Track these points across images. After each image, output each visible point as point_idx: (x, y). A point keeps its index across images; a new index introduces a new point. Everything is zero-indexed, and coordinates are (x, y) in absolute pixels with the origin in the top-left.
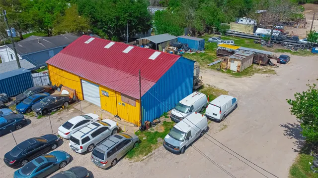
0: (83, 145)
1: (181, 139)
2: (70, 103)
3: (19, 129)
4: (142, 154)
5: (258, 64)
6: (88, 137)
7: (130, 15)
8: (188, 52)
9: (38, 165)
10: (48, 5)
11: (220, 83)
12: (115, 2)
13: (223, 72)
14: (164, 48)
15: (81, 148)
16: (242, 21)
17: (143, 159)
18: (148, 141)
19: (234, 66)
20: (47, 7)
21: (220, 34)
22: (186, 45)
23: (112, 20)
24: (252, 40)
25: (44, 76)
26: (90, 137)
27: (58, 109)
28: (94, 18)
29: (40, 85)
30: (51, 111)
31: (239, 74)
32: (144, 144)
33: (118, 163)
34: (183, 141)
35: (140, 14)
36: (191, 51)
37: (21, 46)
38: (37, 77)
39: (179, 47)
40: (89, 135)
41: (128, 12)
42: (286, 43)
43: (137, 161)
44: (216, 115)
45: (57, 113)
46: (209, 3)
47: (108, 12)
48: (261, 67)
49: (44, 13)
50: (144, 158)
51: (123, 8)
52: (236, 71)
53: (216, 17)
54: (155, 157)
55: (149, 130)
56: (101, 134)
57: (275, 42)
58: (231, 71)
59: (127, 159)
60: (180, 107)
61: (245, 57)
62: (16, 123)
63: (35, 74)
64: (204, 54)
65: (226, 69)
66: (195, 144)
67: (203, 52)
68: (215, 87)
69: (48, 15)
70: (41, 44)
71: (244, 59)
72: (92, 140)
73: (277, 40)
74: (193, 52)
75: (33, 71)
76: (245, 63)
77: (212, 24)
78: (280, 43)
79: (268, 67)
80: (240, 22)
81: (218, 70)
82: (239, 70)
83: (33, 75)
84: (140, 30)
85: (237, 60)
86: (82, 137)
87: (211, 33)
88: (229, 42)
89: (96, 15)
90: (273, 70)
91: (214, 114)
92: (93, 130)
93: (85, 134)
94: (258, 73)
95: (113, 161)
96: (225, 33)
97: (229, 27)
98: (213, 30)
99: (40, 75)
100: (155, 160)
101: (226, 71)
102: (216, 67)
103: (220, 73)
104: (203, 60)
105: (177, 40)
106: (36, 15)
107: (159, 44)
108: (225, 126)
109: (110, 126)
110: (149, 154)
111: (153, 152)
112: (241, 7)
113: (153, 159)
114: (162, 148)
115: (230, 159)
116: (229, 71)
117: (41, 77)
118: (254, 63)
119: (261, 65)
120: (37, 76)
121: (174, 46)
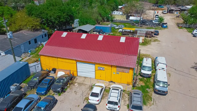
0: (119, 105)
4: (149, 101)
6: (119, 99)
15: (119, 107)
24: (130, 24)
25: (37, 65)
27: (67, 86)
29: (35, 71)
30: (64, 89)
31: (143, 44)
34: (167, 87)
36: (106, 34)
38: (32, 66)
42: (148, 24)
48: (150, 39)
50: (152, 102)
52: (142, 42)
57: (142, 24)
73: (142, 22)
78: (144, 24)
79: (153, 38)
80: (114, 14)
83: (30, 65)
85: (142, 36)
86: (117, 100)
87: (104, 22)
92: (118, 93)
96: (112, 21)
98: (105, 19)
100: (159, 102)
109: (121, 88)
111: (153, 98)
114: (154, 94)
117: (35, 65)
121: (96, 31)
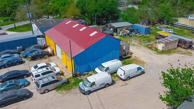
0: (35, 79)
1: (87, 86)
2: (48, 56)
3: (18, 65)
4: (65, 90)
5: (182, 47)
6: (39, 74)
7: (104, 9)
8: (137, 35)
9: (8, 84)
10: (62, 2)
11: (145, 56)
12: (96, 1)
13: (152, 50)
14: (121, 31)
15: (34, 80)
16: (191, 17)
17: (63, 93)
18: (74, 83)
19: (160, 47)
20: (62, 3)
21: (169, 25)
22: (137, 30)
23: (92, 11)
24: (191, 31)
25: (43, 40)
26: (41, 75)
27: (41, 58)
28: (83, 10)
30: (37, 58)
31: (163, 52)
32: (70, 84)
33: (49, 92)
34: (88, 87)
35: (111, 9)
36: (139, 34)
37: (41, 23)
39: (131, 31)
40: (40, 74)
41: (102, 8)
43: (59, 93)
44: (122, 76)
45: (39, 60)
46: (166, 4)
47: (91, 7)
48: (183, 50)
49: (60, 6)
50: (65, 92)
51: (100, 5)
52: (161, 50)
53: (168, 13)
54: (71, 93)
55: (79, 77)
56: (48, 74)
58: (158, 49)
59: (55, 91)
60: (101, 67)
61: (168, 41)
62: (16, 62)
63: (39, 38)
64: (148, 37)
65: (155, 48)
66: (99, 91)
67: (148, 35)
68: (139, 59)
69: (62, 7)
70: (51, 23)
71: (168, 42)
72: (41, 76)
74: (140, 35)
75: (39, 37)
76: (169, 46)
77: (164, 18)
79: (189, 50)
80: (189, 17)
81: (150, 48)
82: (163, 50)
83: (38, 39)
84: (110, 18)
85: (162, 43)
86: (35, 74)
87: (163, 24)
88: (170, 30)
89: (84, 8)
90: (191, 53)
91: (121, 75)
92: (43, 71)
93: (38, 73)
94: (178, 53)
95: (46, 90)
96: (172, 24)
97: (177, 21)
98: (165, 22)
99: (41, 39)
100: (69, 95)
101: (155, 49)
102: (149, 46)
103: (150, 51)
104: (144, 40)
105: (132, 26)
106: (54, 7)
107: (118, 28)
108: (126, 84)
109: (55, 71)
110: (69, 91)
111: (71, 90)
112: (191, 7)
113: (68, 94)
114: (78, 89)
115: (114, 105)
116: (156, 49)
117: (41, 40)
118: (178, 46)
119: (184, 48)
120: (40, 39)
121: (129, 30)
